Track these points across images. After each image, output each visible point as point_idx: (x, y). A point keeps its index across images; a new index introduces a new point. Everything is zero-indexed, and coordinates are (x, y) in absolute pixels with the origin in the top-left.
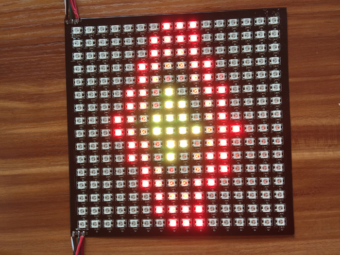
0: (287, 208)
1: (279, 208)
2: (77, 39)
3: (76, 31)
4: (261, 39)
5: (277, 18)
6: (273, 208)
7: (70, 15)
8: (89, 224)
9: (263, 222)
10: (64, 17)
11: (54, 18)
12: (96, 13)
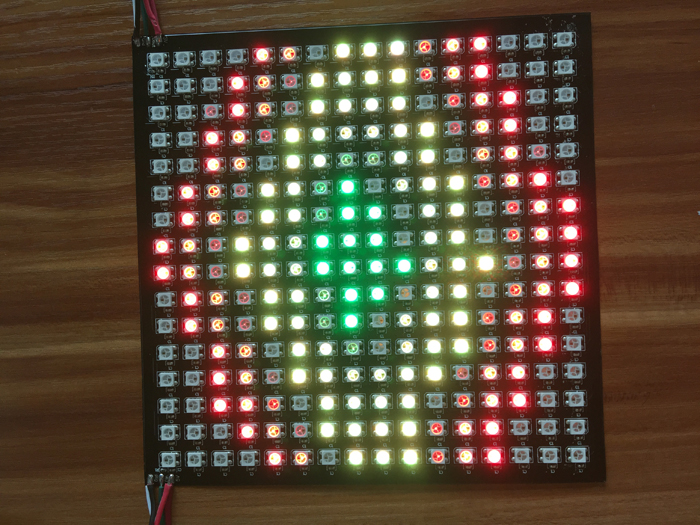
0: (590, 426)
1: (575, 426)
2: (157, 78)
3: (156, 60)
4: (538, 77)
5: (570, 34)
6: (562, 426)
7: (144, 28)
8: (182, 459)
9: (541, 455)
10: (130, 31)
11: (111, 34)
12: (197, 24)
